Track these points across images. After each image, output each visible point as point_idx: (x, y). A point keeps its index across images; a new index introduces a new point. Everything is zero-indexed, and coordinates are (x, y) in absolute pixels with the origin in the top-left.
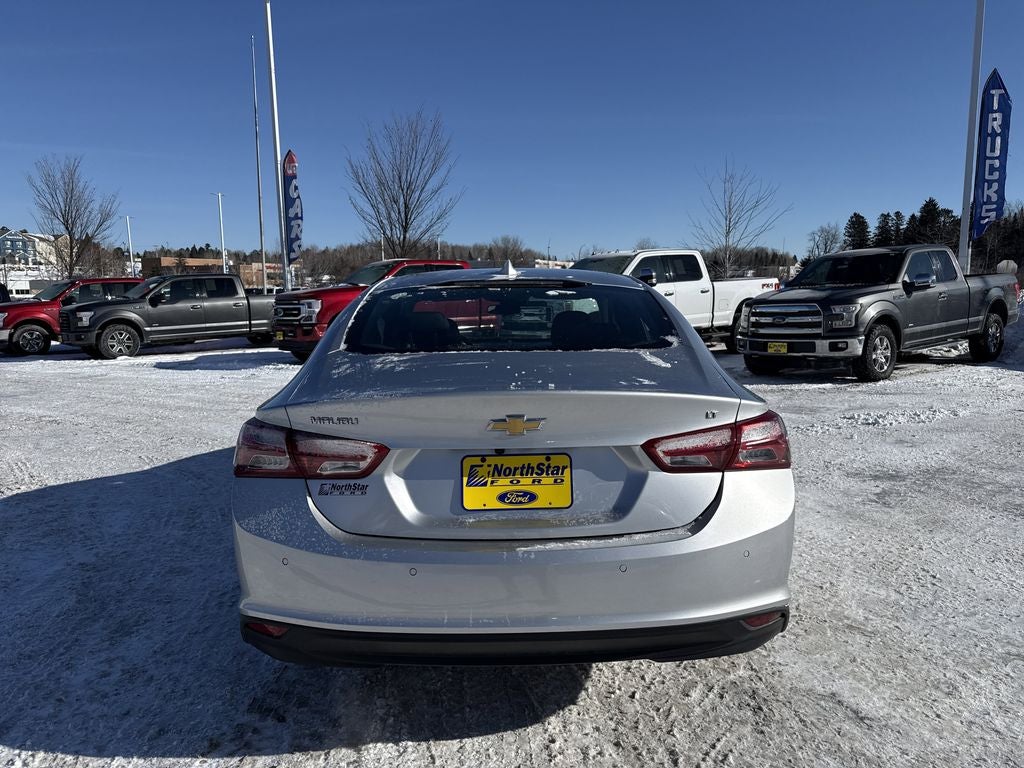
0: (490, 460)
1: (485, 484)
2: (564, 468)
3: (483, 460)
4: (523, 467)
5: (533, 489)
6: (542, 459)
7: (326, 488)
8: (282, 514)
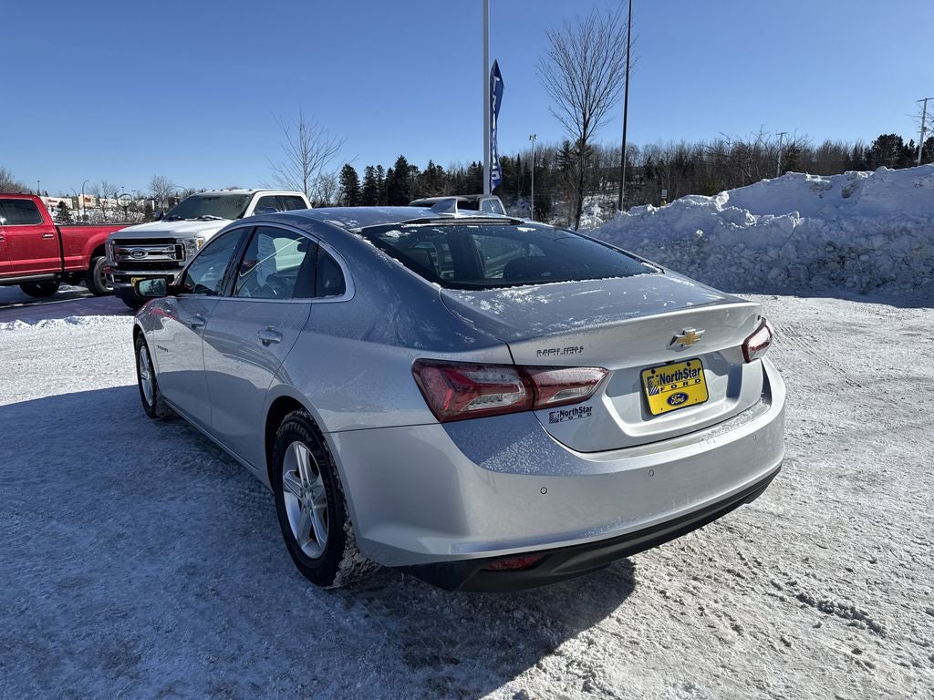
0: (658, 371)
1: (658, 392)
2: (699, 370)
3: (653, 372)
4: (676, 374)
5: (684, 390)
6: (684, 365)
7: (555, 415)
8: (525, 447)
